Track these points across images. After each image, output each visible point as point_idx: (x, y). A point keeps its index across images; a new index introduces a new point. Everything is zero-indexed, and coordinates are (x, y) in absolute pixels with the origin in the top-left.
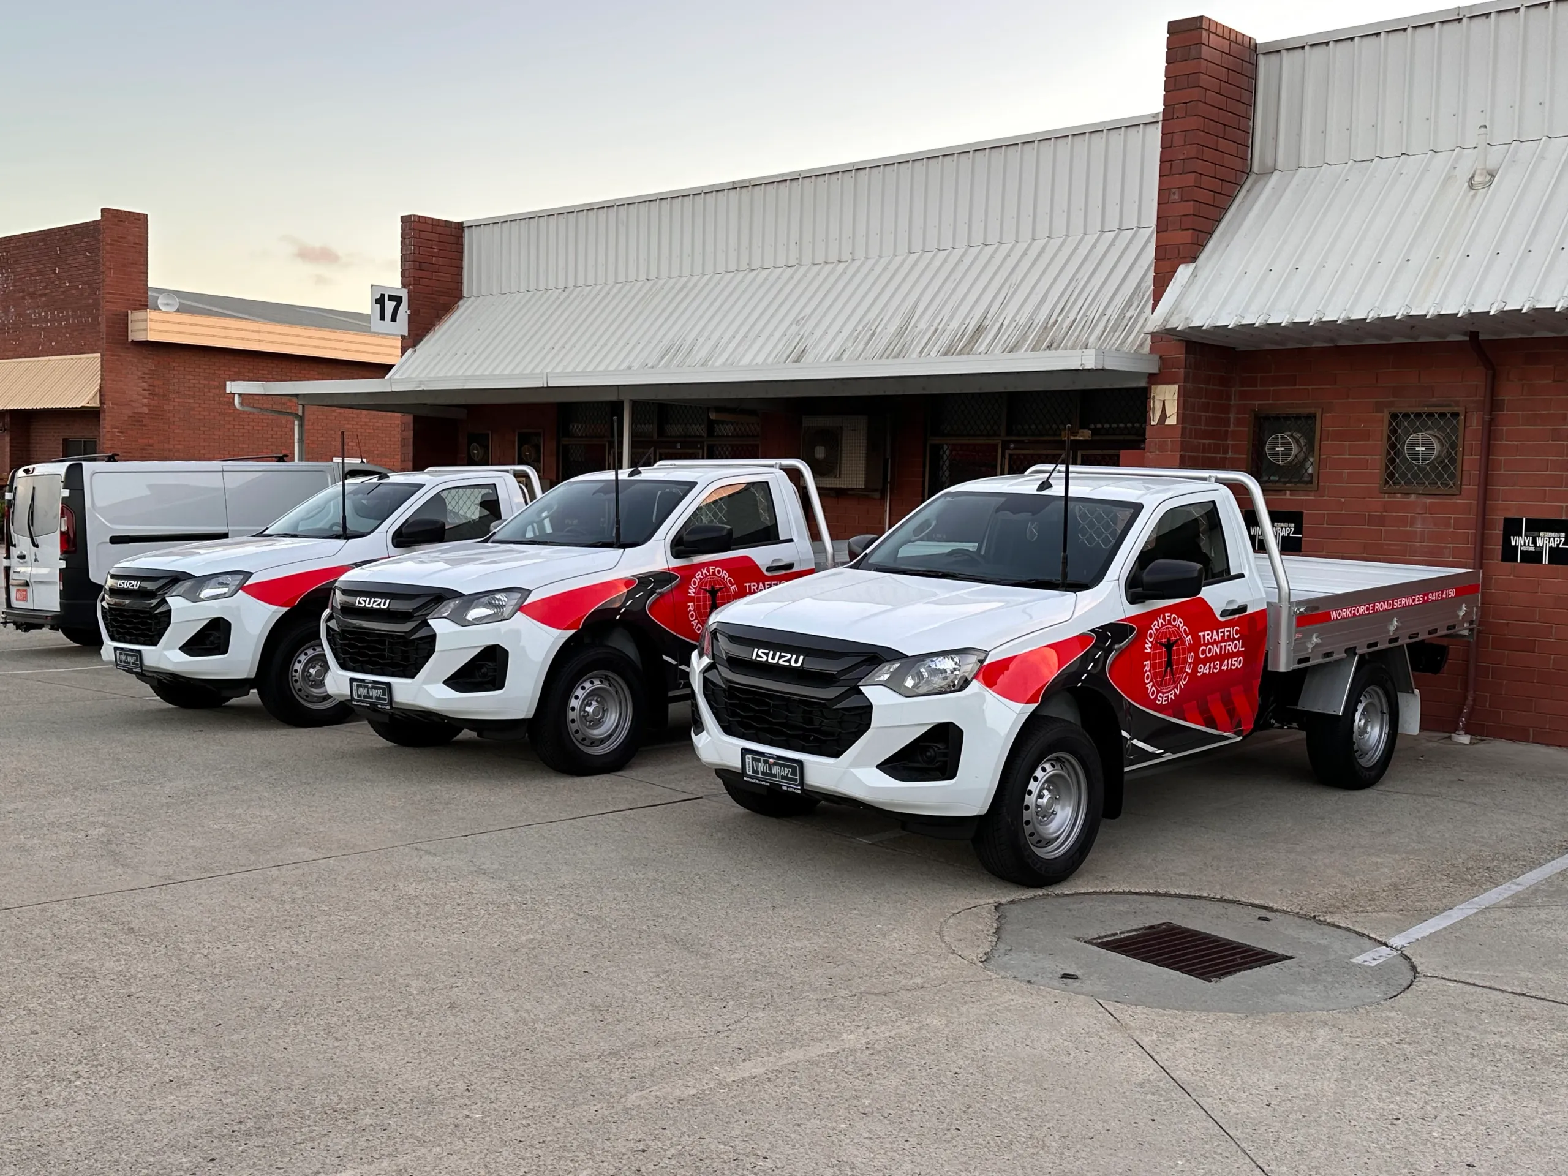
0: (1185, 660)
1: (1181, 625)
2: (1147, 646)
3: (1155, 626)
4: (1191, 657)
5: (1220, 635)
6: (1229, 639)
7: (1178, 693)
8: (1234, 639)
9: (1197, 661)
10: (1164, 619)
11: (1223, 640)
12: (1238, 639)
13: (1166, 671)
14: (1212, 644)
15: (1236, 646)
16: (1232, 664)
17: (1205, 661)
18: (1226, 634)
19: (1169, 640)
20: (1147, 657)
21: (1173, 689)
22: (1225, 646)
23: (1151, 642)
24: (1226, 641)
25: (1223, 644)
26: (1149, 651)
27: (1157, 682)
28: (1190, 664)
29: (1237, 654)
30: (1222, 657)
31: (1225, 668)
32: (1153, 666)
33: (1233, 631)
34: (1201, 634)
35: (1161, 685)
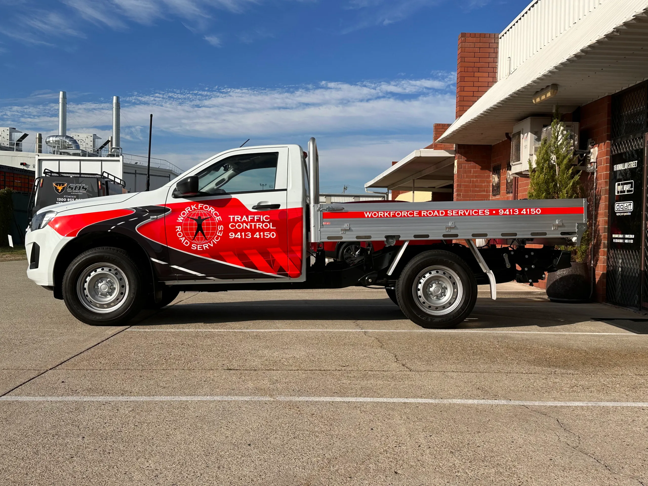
0: (214, 229)
1: (212, 211)
2: (179, 219)
3: (187, 210)
4: (221, 227)
5: (250, 218)
6: (259, 221)
7: (212, 245)
8: (263, 222)
9: (227, 231)
10: (197, 206)
11: (253, 221)
12: (268, 222)
13: (197, 233)
14: (242, 223)
15: (266, 226)
16: (264, 235)
17: (236, 231)
18: (256, 218)
19: (199, 217)
20: (180, 224)
21: (207, 243)
22: (255, 226)
23: (184, 218)
24: (256, 222)
25: (253, 224)
26: (181, 221)
27: (190, 238)
28: (221, 231)
29: (270, 230)
30: (253, 231)
31: (258, 237)
32: (184, 229)
33: (263, 218)
34: (231, 217)
35: (194, 239)
